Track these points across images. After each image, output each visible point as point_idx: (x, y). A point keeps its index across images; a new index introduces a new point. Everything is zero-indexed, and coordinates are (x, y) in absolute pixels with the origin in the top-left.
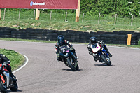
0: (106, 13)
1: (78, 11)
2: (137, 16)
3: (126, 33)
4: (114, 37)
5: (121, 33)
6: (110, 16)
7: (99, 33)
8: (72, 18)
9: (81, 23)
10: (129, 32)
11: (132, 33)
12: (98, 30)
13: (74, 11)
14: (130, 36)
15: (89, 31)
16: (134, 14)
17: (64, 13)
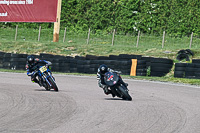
0: (99, 27)
1: (57, 25)
2: (145, 32)
3: (129, 58)
4: (112, 63)
5: (122, 57)
6: (105, 32)
7: (88, 57)
8: (48, 35)
9: (62, 43)
10: (134, 57)
11: (138, 57)
12: (87, 53)
13: (51, 25)
14: (134, 62)
15: (74, 55)
16: (141, 29)
17: (35, 28)
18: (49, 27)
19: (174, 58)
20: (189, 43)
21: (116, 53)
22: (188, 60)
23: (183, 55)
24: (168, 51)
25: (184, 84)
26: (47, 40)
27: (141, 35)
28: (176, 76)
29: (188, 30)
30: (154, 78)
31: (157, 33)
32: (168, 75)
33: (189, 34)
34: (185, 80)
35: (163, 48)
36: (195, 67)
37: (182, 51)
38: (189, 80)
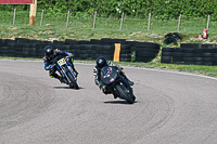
0: (79, 9)
1: (33, 7)
2: (129, 14)
3: (111, 42)
4: (93, 48)
5: (104, 41)
6: (85, 14)
7: (68, 42)
8: (24, 18)
9: (39, 26)
10: (117, 41)
11: (122, 42)
12: (66, 37)
13: (27, 8)
14: (118, 47)
15: (52, 40)
16: (125, 11)
17: (10, 10)
18: (25, 9)
19: (161, 42)
20: (176, 26)
21: (98, 37)
22: (176, 44)
23: (170, 38)
24: (154, 35)
25: (172, 70)
26: (23, 23)
27: (124, 18)
28: (163, 61)
29: (176, 11)
30: (139, 64)
31: (143, 16)
32: (154, 61)
33: (176, 17)
34: (173, 65)
35: (148, 31)
36: (184, 51)
37: (169, 35)
38: (177, 66)
